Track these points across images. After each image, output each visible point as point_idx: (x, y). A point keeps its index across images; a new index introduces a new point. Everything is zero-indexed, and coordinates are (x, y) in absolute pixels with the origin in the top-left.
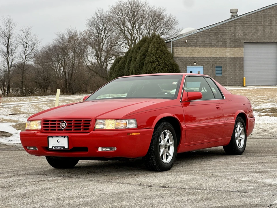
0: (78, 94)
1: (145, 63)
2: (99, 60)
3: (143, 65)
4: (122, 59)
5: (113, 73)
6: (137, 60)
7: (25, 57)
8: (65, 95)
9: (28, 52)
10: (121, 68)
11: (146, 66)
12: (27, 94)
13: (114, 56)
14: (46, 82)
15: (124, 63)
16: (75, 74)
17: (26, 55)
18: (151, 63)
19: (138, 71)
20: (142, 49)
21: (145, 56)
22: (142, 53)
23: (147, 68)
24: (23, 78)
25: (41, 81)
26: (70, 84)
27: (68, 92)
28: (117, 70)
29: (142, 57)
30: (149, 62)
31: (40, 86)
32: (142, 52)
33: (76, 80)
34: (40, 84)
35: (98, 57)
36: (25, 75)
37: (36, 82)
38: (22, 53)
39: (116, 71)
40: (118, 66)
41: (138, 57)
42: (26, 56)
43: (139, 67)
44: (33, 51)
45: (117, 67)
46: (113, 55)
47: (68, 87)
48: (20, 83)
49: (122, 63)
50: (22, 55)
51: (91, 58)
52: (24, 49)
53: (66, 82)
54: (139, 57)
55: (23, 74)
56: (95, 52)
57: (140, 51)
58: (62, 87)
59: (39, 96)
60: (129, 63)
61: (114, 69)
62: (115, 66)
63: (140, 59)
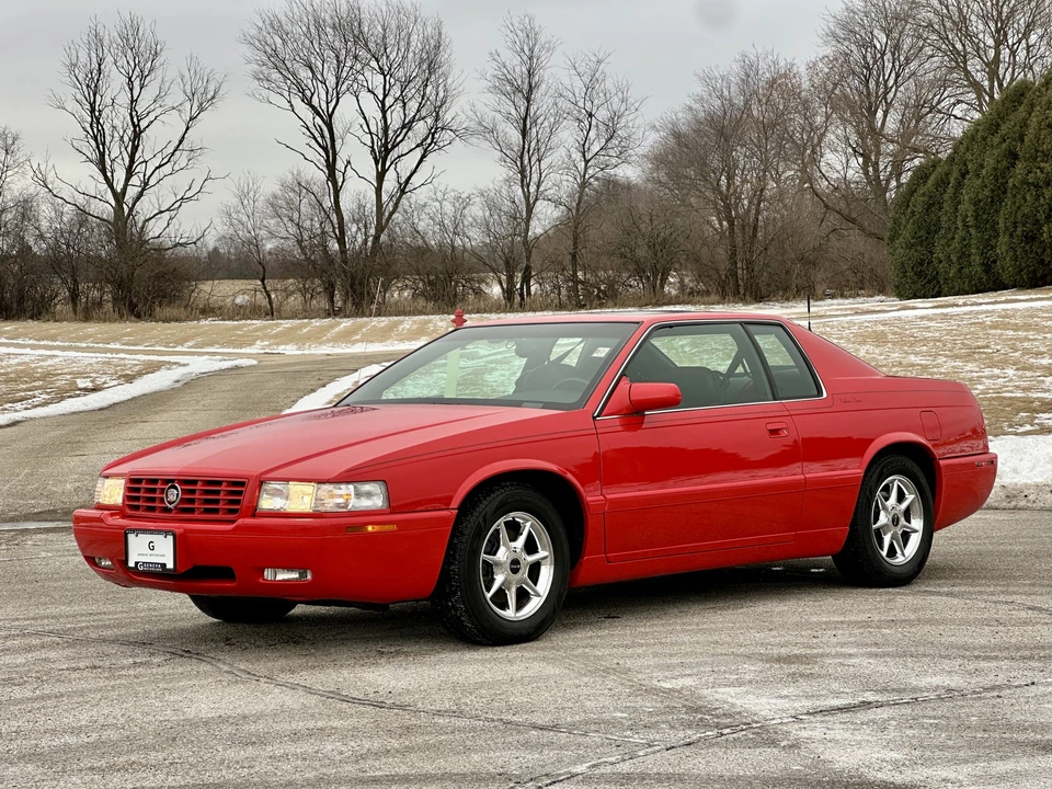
0: (777, 301)
1: (1010, 185)
2: (871, 169)
3: (1005, 192)
4: (939, 169)
5: (904, 222)
6: (984, 172)
7: (583, 163)
8: (729, 302)
9: (596, 148)
10: (933, 204)
11: (1015, 196)
12: (591, 301)
13: (921, 155)
14: (659, 254)
15: (943, 182)
16: (766, 225)
17: (588, 157)
18: (1037, 186)
19: (985, 217)
20: (1004, 129)
21: (1013, 156)
22: (1004, 145)
23: (1017, 204)
24: (575, 244)
25: (642, 252)
26: (749, 265)
27: (742, 291)
28: (919, 209)
29: (1004, 163)
30: (1028, 184)
31: (639, 272)
32: (1005, 141)
33: (772, 251)
34: (637, 263)
35: (868, 159)
36: (584, 231)
37: (625, 257)
38: (573, 150)
39: (913, 213)
40: (924, 195)
41: (990, 162)
42: (587, 162)
43: (992, 201)
44: (615, 141)
45: (919, 200)
46: (916, 150)
47: (740, 272)
48: (567, 260)
49: (937, 185)
50: (574, 156)
51: (844, 161)
52: (581, 136)
53: (734, 254)
54: (992, 161)
55: (576, 228)
56: (854, 138)
57: (996, 140)
58: (720, 276)
59: (633, 306)
60: (959, 185)
61: (908, 206)
62: (912, 195)
63: (995, 169)
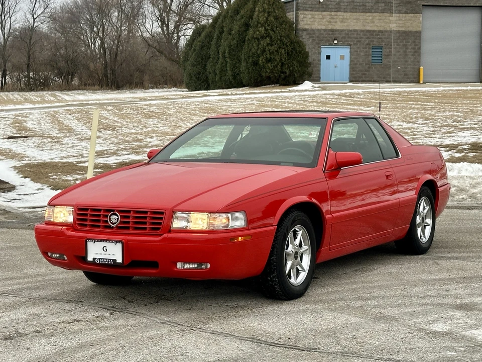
0: (126, 89)
1: (247, 38)
2: (165, 28)
3: (244, 42)
4: (207, 30)
5: (190, 54)
6: (233, 32)
7: (33, 20)
8: (104, 89)
9: (39, 12)
10: (204, 46)
11: (248, 44)
12: (37, 87)
13: (192, 22)
14: (70, 66)
15: (209, 36)
16: (122, 53)
17: (35, 16)
18: (258, 39)
19: (233, 53)
20: (242, 12)
21: (247, 26)
22: (243, 20)
23: (250, 48)
24: (29, 59)
25: (62, 64)
26: (113, 71)
27: (110, 84)
28: (197, 48)
29: (243, 28)
30: (254, 38)
31: (60, 74)
32: (242, 18)
33: (124, 65)
34: (59, 69)
35: (163, 23)
36: (33, 53)
37: (53, 66)
38: (27, 13)
39: (195, 50)
40: (200, 41)
41: (236, 28)
42: (34, 19)
43: (237, 46)
44: (48, 10)
45: (197, 44)
46: (191, 20)
47: (109, 75)
48: (25, 67)
49: (206, 37)
50: (28, 16)
51: (151, 24)
52: (31, 7)
53: (106, 67)
54: (237, 27)
55: (29, 51)
56: (157, 14)
57: (238, 17)
58: (99, 77)
59: (58, 90)
60: (219, 38)
61: (192, 46)
62: (193, 41)
63: (239, 31)
